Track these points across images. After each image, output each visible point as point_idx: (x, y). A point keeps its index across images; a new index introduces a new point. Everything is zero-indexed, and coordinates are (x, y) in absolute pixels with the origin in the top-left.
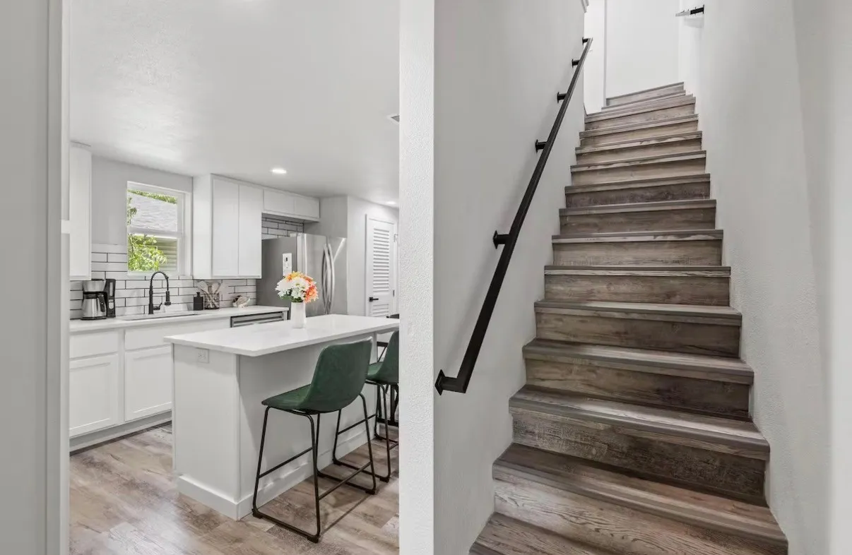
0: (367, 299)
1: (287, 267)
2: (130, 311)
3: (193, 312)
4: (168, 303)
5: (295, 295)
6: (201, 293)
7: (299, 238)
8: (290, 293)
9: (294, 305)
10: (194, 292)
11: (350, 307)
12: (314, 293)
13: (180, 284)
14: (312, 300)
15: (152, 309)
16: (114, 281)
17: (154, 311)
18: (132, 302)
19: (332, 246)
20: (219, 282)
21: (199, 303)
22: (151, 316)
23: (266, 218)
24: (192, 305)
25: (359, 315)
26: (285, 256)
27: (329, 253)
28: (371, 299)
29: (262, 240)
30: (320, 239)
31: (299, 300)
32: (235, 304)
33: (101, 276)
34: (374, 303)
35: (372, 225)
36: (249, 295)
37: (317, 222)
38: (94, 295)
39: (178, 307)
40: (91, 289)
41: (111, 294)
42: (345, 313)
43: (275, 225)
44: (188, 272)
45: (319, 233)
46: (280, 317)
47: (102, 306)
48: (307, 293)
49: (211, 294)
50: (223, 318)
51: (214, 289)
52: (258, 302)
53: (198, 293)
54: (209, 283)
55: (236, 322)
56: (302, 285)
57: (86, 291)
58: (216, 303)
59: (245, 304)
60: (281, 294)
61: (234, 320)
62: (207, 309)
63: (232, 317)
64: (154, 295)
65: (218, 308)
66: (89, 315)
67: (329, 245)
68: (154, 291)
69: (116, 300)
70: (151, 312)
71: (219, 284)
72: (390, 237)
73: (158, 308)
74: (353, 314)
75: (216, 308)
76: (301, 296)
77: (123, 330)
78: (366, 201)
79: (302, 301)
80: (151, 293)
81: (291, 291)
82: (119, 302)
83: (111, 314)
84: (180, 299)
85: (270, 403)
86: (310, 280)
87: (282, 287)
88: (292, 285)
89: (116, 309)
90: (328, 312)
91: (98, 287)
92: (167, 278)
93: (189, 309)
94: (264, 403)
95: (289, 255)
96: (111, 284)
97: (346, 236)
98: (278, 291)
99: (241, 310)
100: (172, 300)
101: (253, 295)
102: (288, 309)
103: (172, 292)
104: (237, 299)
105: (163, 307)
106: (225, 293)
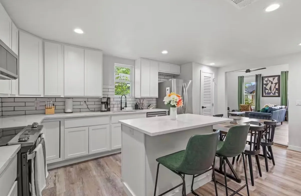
0: (201, 107)
1: (168, 92)
2: (115, 109)
3: (134, 110)
4: (126, 107)
5: (172, 104)
6: (137, 103)
7: (173, 81)
8: (170, 103)
9: (171, 108)
10: (135, 103)
11: (194, 110)
12: (181, 103)
13: (130, 99)
14: (180, 106)
15: (122, 108)
16: (110, 98)
17: (122, 109)
18: (116, 106)
19: (186, 84)
20: (143, 99)
21: (137, 107)
22: (121, 111)
23: (160, 74)
24: (134, 107)
25: (198, 114)
26: (167, 88)
27: (185, 87)
28: (203, 107)
29: (159, 83)
30: (181, 81)
31: (174, 106)
32: (149, 108)
33: (106, 96)
34: (204, 109)
35: (203, 75)
36: (154, 104)
37: (179, 75)
38: (104, 103)
39: (129, 108)
40: (103, 101)
41: (109, 103)
42: (192, 113)
43: (163, 77)
44: (133, 95)
45: (181, 79)
46: (165, 113)
47: (106, 107)
48: (178, 103)
49: (141, 104)
50: (144, 113)
51: (141, 102)
52: (157, 107)
53: (136, 103)
54: (140, 99)
55: (149, 115)
56: (175, 99)
57: (102, 101)
58: (142, 107)
59: (152, 108)
60: (166, 103)
61: (148, 114)
62: (139, 109)
63: (147, 113)
64: (122, 103)
65: (143, 109)
66: (102, 110)
67: (185, 83)
68: (122, 102)
69: (110, 105)
70: (121, 110)
71: (143, 100)
72: (211, 80)
73: (123, 108)
74: (195, 114)
75: (142, 109)
76: (175, 104)
77: (111, 116)
78: (200, 65)
79: (175, 107)
80: (121, 103)
81: (170, 102)
82: (111, 106)
83: (109, 110)
84: (130, 105)
85: (160, 161)
86: (179, 97)
87: (166, 100)
88: (171, 98)
89: (111, 108)
90: (184, 113)
91: (105, 100)
92: (126, 97)
93: (133, 109)
94: (157, 160)
95: (168, 88)
96: (109, 99)
97: (192, 79)
98: (164, 102)
99: (151, 110)
100: (127, 105)
101: (155, 104)
102: (168, 110)
103: (127, 103)
104: (149, 106)
105: (125, 108)
106: (145, 103)
